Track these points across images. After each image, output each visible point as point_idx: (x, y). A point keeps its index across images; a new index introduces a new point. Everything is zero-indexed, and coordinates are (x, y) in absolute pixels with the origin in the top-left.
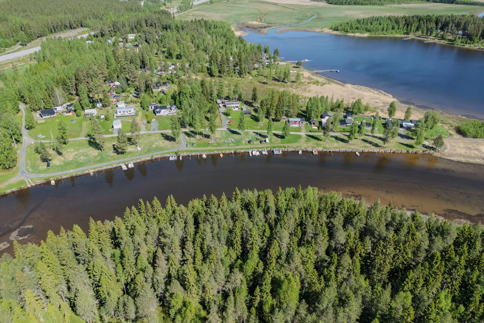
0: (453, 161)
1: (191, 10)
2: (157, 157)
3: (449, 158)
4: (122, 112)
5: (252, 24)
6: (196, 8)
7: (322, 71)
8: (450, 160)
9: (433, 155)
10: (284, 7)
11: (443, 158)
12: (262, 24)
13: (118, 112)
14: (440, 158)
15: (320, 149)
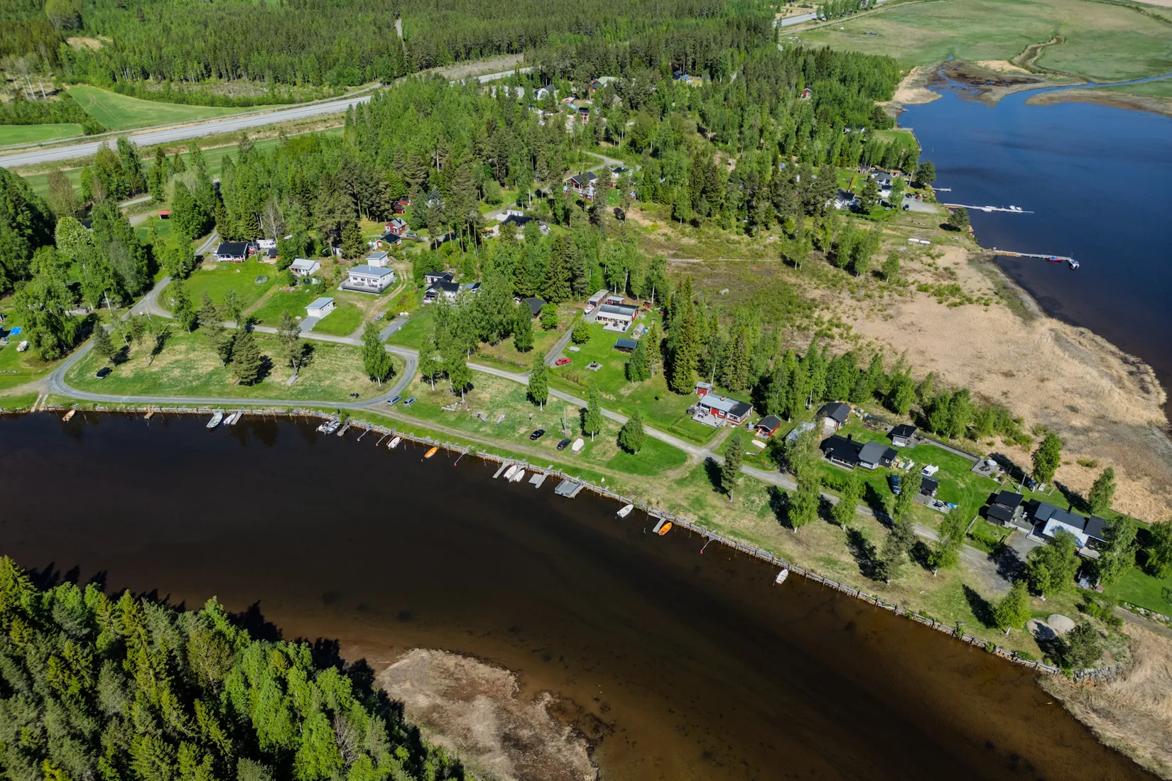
0: (1095, 739)
1: (864, 13)
2: (302, 412)
3: (1094, 721)
4: (359, 280)
5: (986, 68)
6: (881, 11)
7: (1019, 255)
8: (1088, 729)
9: (1043, 683)
10: (1158, 18)
11: (1067, 712)
12: (1015, 72)
13: (351, 278)
14: (1060, 704)
15: (687, 520)
